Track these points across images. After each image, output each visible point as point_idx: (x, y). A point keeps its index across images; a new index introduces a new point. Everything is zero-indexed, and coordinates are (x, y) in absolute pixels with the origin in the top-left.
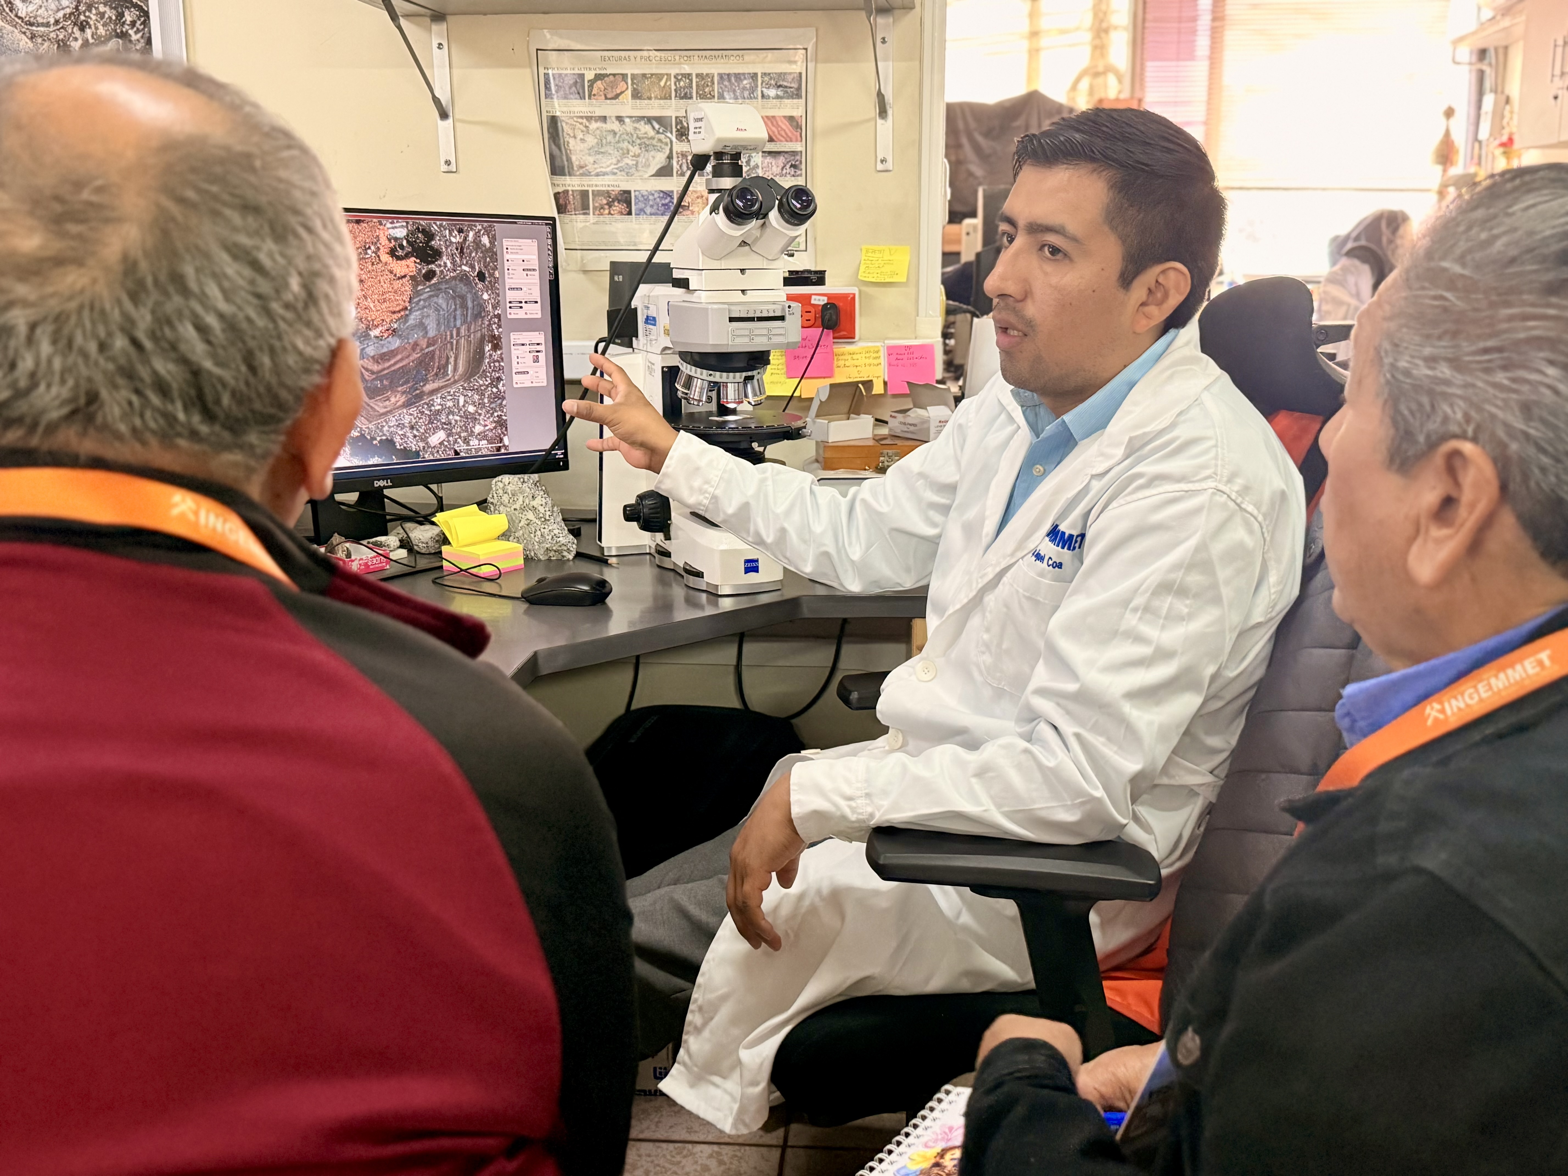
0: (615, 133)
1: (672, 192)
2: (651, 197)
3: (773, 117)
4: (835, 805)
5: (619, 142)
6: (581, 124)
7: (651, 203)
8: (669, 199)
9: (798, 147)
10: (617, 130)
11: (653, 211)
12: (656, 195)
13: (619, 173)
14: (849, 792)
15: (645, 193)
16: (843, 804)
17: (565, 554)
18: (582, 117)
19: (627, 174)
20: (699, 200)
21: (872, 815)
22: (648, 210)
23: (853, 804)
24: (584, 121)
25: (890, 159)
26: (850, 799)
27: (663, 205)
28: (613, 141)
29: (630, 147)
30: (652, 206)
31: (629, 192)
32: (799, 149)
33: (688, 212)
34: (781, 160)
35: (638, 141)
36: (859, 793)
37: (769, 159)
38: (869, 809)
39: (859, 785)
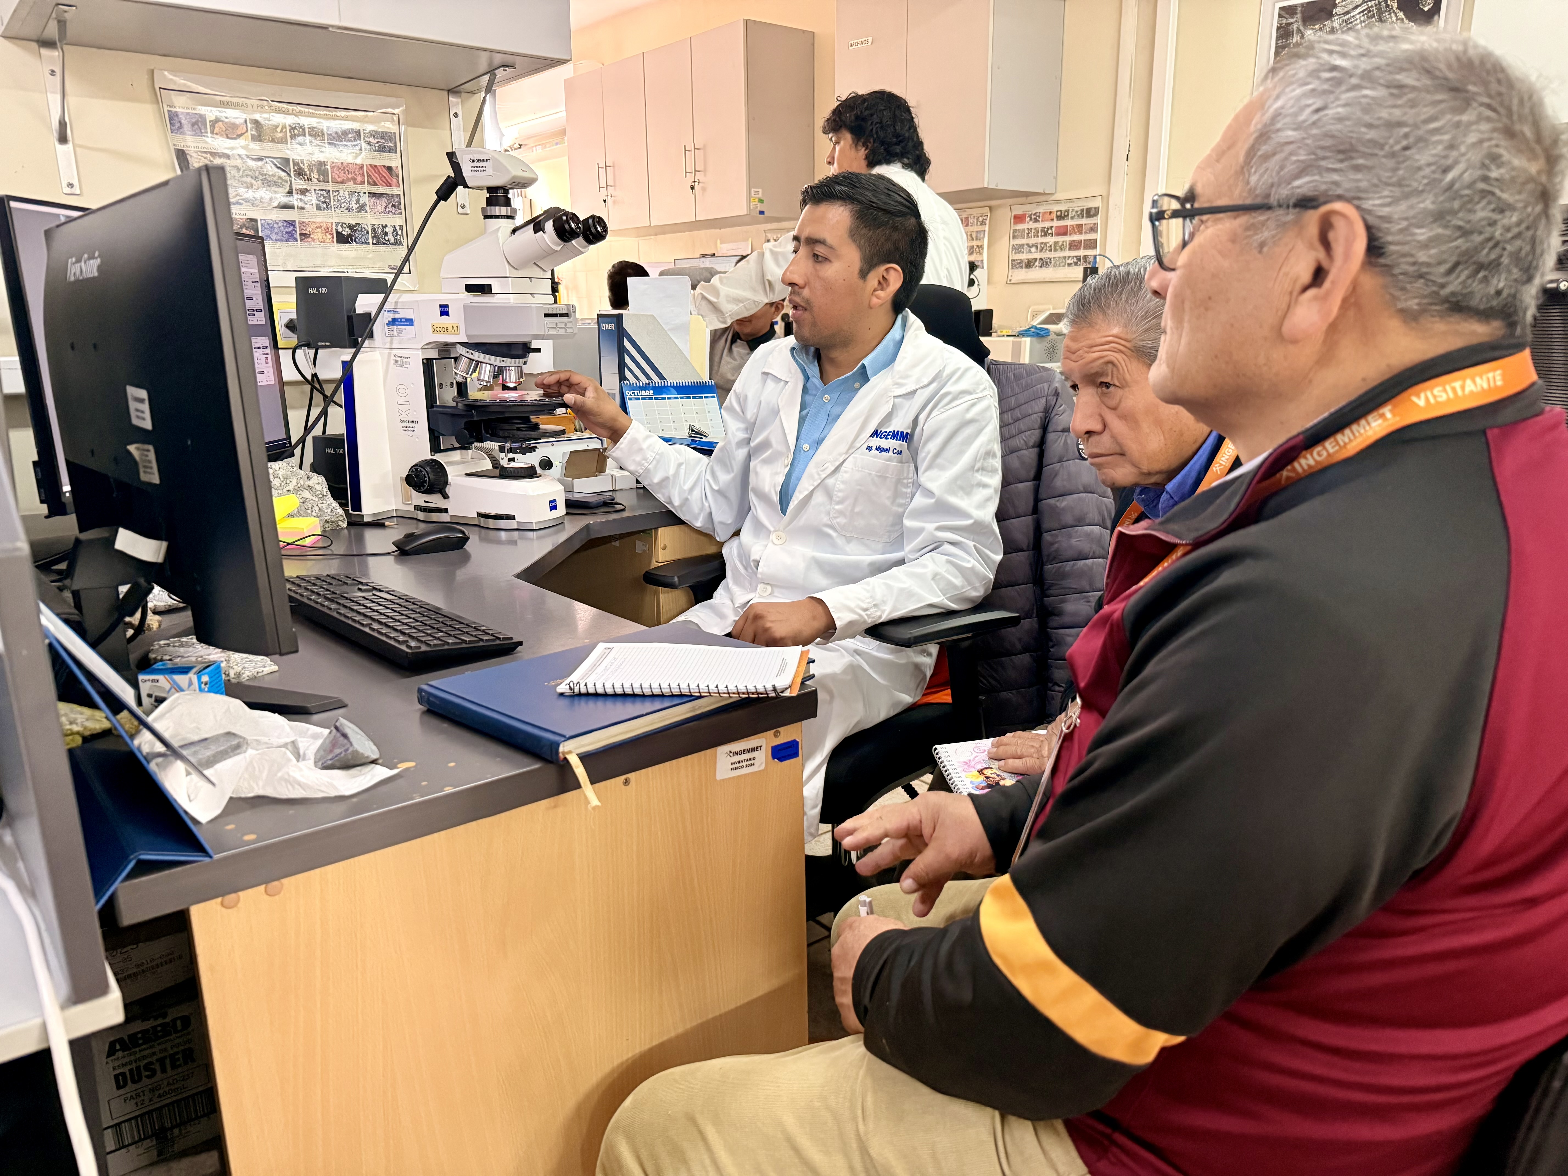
0: (239, 169)
1: (294, 221)
2: (275, 226)
3: (375, 166)
4: (860, 615)
5: (242, 176)
6: (205, 158)
7: (276, 230)
8: (292, 228)
9: (396, 191)
10: (240, 166)
11: (278, 238)
12: (280, 224)
13: (245, 204)
14: (865, 606)
15: (270, 222)
16: (863, 613)
17: (340, 523)
18: (205, 152)
19: (253, 204)
20: (319, 230)
21: (880, 617)
22: (274, 237)
23: (868, 613)
24: (208, 156)
25: (467, 205)
26: (865, 610)
27: (287, 232)
28: (236, 174)
29: (253, 181)
30: (277, 233)
31: (255, 220)
32: (398, 193)
33: (310, 240)
34: (384, 201)
35: (260, 177)
36: (870, 606)
37: (373, 200)
38: (878, 614)
39: (868, 600)
